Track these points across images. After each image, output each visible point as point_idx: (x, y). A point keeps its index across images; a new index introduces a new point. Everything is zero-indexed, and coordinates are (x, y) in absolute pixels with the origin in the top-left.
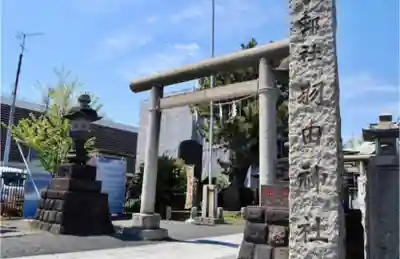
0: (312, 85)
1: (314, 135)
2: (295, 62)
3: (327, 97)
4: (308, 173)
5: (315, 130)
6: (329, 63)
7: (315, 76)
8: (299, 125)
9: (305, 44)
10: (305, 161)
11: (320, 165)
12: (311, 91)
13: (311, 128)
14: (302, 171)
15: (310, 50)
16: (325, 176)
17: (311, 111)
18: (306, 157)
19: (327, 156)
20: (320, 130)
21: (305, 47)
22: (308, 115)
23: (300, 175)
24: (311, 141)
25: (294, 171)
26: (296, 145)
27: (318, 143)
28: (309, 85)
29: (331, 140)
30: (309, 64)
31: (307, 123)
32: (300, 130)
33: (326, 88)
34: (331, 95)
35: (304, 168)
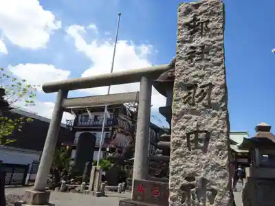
0: (199, 86)
1: (201, 140)
2: (182, 61)
3: (217, 99)
4: (193, 186)
5: (201, 136)
6: (219, 64)
7: (202, 77)
8: (183, 128)
9: (193, 44)
10: (189, 170)
11: (208, 177)
12: (197, 92)
13: (196, 132)
14: (185, 182)
15: (198, 50)
16: (214, 192)
17: (198, 113)
18: (190, 166)
19: (216, 167)
20: (208, 135)
21: (192, 48)
22: (194, 117)
23: (183, 187)
24: (197, 147)
25: (175, 181)
26: (180, 150)
27: (205, 150)
28: (196, 85)
29: (220, 148)
30: (197, 64)
31: (192, 126)
32: (183, 133)
33: (214, 90)
34: (220, 97)
35: (186, 179)
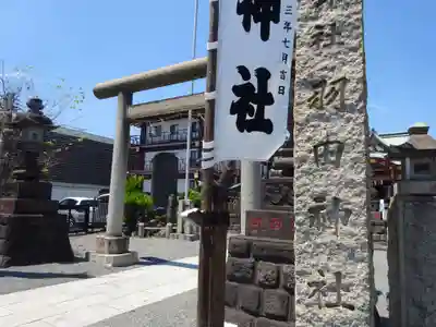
0: (329, 82)
1: (332, 153)
2: (304, 49)
3: (351, 99)
4: (323, 208)
5: (332, 147)
6: (354, 50)
7: (333, 69)
8: (309, 139)
9: (319, 22)
10: (318, 190)
11: (341, 196)
12: (327, 90)
13: (326, 144)
14: (314, 204)
15: (327, 31)
16: (349, 212)
17: (328, 120)
18: (319, 184)
19: (351, 184)
20: (341, 147)
21: (318, 27)
22: (323, 124)
23: (311, 210)
24: (327, 162)
25: (302, 203)
26: (305, 166)
27: (337, 164)
28: (325, 82)
29: (355, 161)
30: (325, 52)
31: (321, 136)
32: (310, 145)
33: (350, 86)
34: (357, 96)
35: (315, 200)
